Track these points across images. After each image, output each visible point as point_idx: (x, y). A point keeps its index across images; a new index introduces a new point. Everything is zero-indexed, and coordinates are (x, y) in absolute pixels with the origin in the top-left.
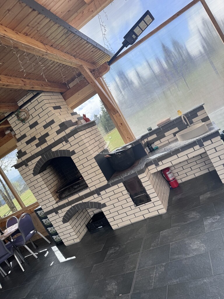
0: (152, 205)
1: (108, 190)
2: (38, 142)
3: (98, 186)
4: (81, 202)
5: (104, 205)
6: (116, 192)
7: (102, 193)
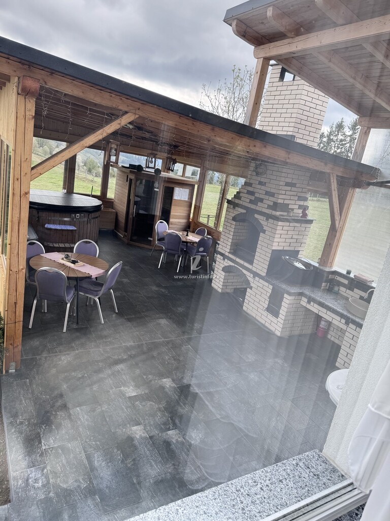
0: (276, 322)
1: (261, 281)
2: (253, 199)
3: (258, 271)
4: (241, 269)
5: (251, 288)
6: (264, 288)
7: (257, 278)
